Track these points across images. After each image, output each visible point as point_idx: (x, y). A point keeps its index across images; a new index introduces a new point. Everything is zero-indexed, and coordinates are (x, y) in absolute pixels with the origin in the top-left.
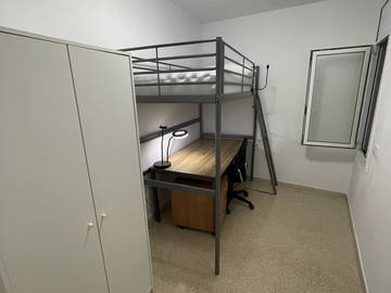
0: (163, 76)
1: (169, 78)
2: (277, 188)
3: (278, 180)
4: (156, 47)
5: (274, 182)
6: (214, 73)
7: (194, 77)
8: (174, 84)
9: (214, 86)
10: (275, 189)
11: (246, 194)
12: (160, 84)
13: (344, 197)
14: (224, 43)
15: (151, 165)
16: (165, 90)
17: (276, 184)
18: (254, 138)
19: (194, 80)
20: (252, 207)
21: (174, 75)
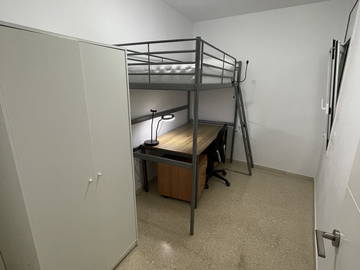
0: (153, 67)
1: (158, 69)
2: (252, 170)
3: (255, 163)
4: (148, 43)
5: (251, 165)
6: (193, 66)
7: (178, 69)
8: (162, 74)
9: (194, 77)
10: (250, 171)
11: (225, 174)
12: (150, 74)
13: (311, 180)
14: (203, 42)
15: (142, 143)
16: (154, 79)
17: (252, 166)
18: (234, 125)
19: (178, 71)
20: (228, 184)
21: (163, 67)
